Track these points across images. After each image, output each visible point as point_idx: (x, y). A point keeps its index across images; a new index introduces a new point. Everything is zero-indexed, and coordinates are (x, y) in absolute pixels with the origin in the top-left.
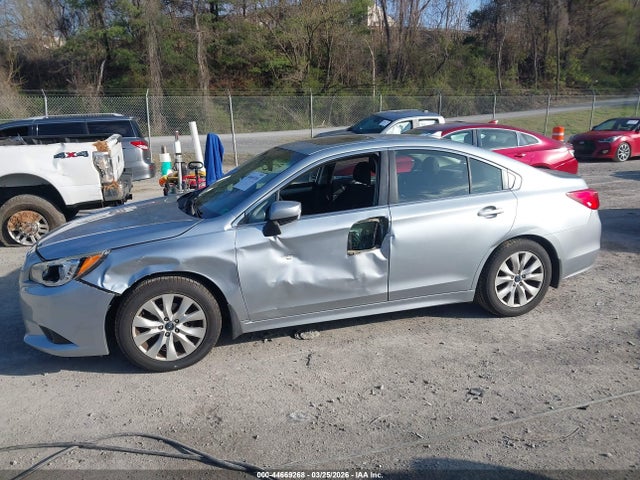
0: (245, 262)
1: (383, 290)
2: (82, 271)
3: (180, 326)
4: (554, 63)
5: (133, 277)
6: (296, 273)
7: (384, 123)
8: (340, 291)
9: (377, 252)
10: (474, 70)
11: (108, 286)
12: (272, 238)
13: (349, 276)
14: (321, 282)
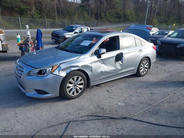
0: (94, 66)
1: (120, 72)
2: (53, 71)
3: (77, 85)
4: (103, 14)
5: (67, 72)
6: (103, 68)
7: (74, 28)
8: (113, 73)
9: (120, 62)
10: (84, 15)
11: (61, 75)
12: (99, 59)
13: (114, 69)
14: (109, 70)
